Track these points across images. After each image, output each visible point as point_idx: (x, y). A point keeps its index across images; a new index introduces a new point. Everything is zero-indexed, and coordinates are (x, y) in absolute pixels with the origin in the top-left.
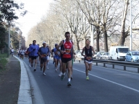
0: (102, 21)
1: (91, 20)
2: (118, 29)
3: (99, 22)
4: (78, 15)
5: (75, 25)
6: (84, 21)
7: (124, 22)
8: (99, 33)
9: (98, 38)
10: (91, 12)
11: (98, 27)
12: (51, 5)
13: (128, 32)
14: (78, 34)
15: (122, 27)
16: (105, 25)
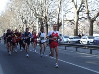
3: (42, 16)
6: (32, 15)
7: (59, 15)
12: (8, 4)
14: (28, 24)
16: (46, 18)
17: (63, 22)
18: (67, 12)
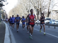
0: (40, 7)
1: (35, 7)
2: (46, 11)
3: (38, 8)
4: (30, 5)
5: (28, 9)
6: (32, 7)
7: (49, 7)
8: (38, 12)
9: (38, 14)
10: (35, 4)
11: (38, 10)
13: (50, 12)
15: (48, 10)
16: (41, 9)
17: (51, 11)
18: (54, 6)
